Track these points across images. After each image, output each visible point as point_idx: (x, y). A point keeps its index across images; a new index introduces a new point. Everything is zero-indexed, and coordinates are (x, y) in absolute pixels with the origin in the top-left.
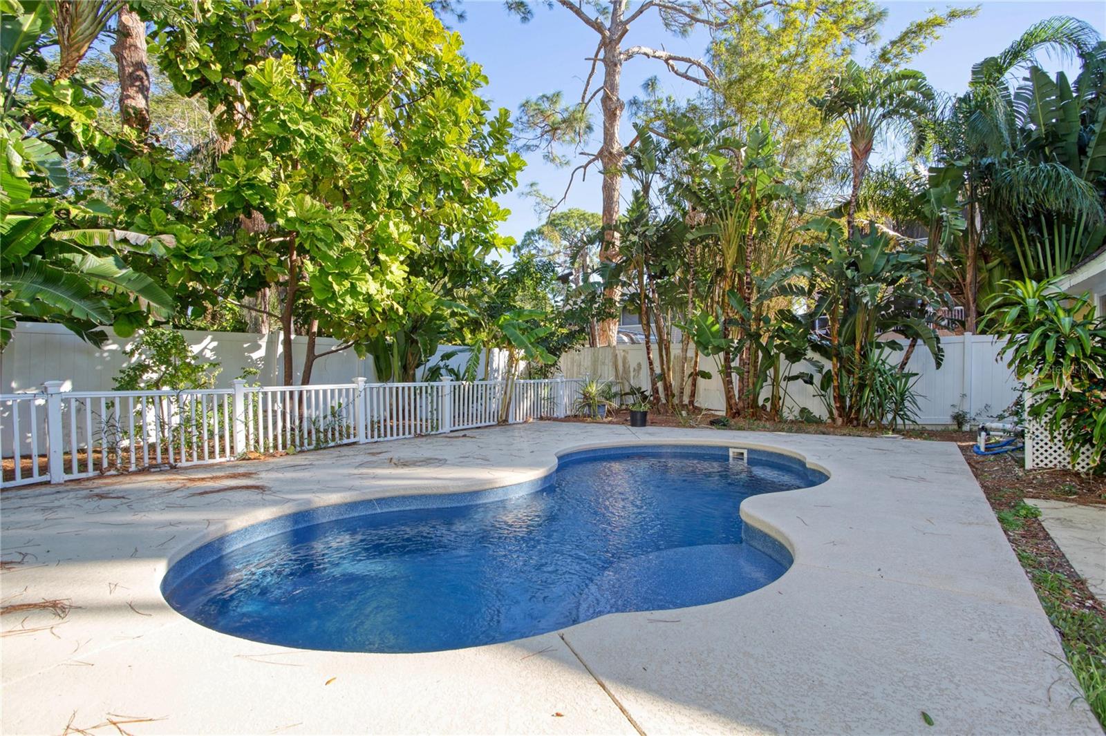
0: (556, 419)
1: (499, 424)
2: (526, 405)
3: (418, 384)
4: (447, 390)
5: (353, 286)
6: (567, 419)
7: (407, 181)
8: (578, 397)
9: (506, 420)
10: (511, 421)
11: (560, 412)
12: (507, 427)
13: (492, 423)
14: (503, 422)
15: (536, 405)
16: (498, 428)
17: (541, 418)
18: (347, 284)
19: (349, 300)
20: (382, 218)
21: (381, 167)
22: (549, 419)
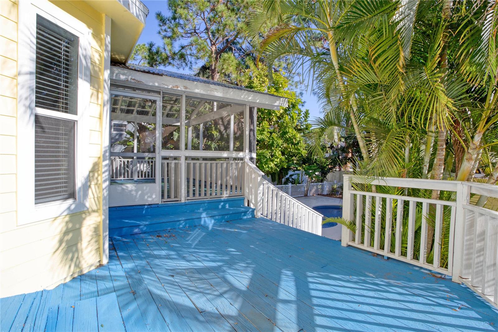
0: (324, 195)
1: (305, 196)
2: (313, 190)
3: (282, 186)
4: (290, 187)
5: (268, 166)
6: (327, 195)
7: (280, 142)
8: (331, 189)
9: (307, 195)
10: (308, 195)
11: (325, 193)
12: (307, 197)
13: (303, 196)
14: (306, 195)
15: (317, 190)
16: (304, 197)
17: (318, 195)
18: (267, 166)
19: (267, 169)
20: (275, 151)
21: (275, 142)
22: (320, 195)
